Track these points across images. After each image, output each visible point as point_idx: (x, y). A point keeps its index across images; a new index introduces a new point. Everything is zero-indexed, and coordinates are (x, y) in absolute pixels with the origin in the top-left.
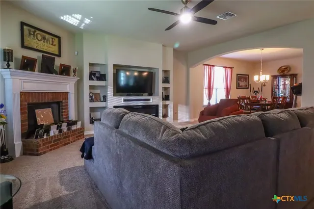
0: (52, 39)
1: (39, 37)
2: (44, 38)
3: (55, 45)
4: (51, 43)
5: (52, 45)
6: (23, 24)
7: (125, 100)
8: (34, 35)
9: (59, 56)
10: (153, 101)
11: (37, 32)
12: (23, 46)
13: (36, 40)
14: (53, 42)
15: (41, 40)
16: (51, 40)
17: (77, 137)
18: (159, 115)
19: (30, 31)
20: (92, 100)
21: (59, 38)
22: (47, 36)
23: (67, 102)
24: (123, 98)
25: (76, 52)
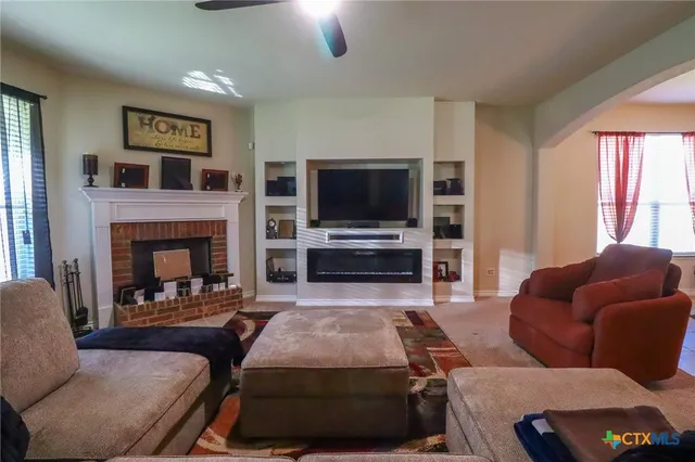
0: (192, 126)
1: (163, 127)
2: (174, 128)
3: (199, 137)
4: (189, 133)
5: (192, 136)
6: (126, 110)
7: (332, 237)
8: (150, 125)
9: (209, 154)
10: (406, 239)
11: (158, 118)
12: (127, 146)
13: (157, 133)
14: (193, 131)
15: (166, 132)
16: (189, 128)
17: (222, 306)
18: (423, 274)
19: (141, 120)
20: (270, 235)
21: (208, 122)
22: (180, 123)
23: (225, 238)
24: (327, 232)
25: (250, 145)
